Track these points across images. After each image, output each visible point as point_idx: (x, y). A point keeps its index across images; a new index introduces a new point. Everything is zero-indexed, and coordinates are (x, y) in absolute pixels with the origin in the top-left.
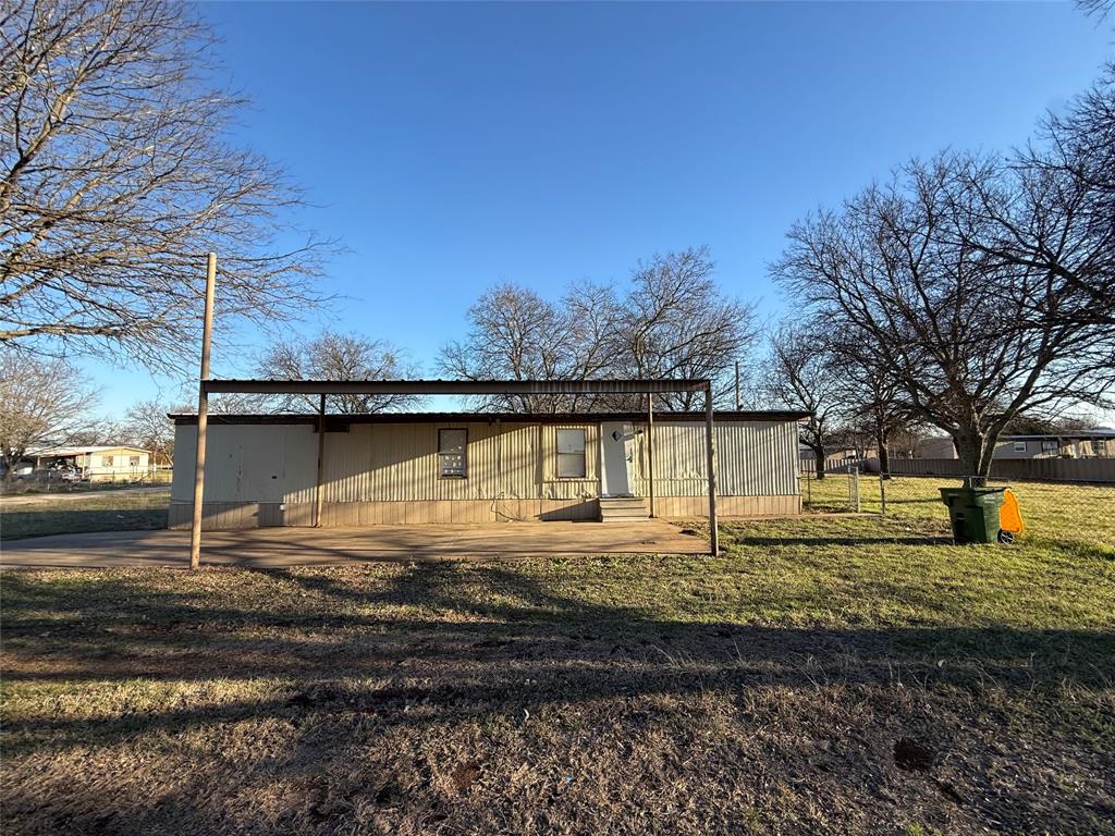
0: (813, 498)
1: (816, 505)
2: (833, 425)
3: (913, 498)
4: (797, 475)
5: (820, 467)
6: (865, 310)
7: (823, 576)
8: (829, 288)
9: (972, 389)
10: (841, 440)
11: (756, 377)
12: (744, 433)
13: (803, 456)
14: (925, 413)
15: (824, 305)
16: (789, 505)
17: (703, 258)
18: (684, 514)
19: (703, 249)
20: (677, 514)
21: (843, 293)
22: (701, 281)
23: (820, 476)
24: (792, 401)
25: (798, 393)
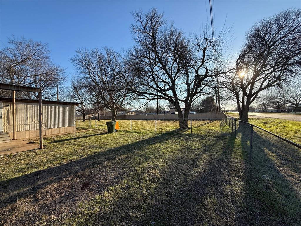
0: (80, 126)
1: (81, 128)
2: (88, 107)
3: (103, 124)
4: (75, 120)
5: (84, 118)
6: (95, 79)
7: (76, 147)
8: (87, 71)
9: (114, 101)
10: (89, 111)
11: (66, 91)
12: (58, 108)
13: (77, 116)
14: (106, 106)
15: (86, 75)
16: (72, 129)
17: (46, 47)
18: (31, 136)
19: (46, 44)
20: (28, 137)
21: (90, 73)
22: (45, 55)
23: (84, 121)
24: (77, 100)
25: (79, 98)
